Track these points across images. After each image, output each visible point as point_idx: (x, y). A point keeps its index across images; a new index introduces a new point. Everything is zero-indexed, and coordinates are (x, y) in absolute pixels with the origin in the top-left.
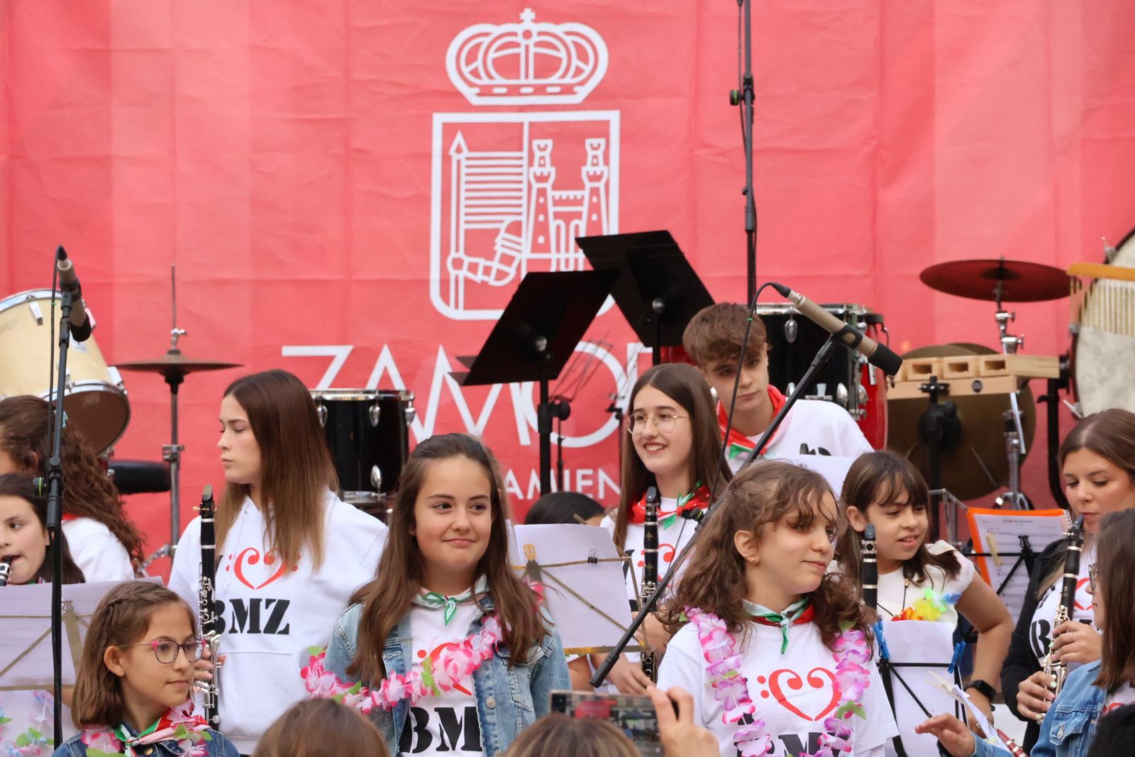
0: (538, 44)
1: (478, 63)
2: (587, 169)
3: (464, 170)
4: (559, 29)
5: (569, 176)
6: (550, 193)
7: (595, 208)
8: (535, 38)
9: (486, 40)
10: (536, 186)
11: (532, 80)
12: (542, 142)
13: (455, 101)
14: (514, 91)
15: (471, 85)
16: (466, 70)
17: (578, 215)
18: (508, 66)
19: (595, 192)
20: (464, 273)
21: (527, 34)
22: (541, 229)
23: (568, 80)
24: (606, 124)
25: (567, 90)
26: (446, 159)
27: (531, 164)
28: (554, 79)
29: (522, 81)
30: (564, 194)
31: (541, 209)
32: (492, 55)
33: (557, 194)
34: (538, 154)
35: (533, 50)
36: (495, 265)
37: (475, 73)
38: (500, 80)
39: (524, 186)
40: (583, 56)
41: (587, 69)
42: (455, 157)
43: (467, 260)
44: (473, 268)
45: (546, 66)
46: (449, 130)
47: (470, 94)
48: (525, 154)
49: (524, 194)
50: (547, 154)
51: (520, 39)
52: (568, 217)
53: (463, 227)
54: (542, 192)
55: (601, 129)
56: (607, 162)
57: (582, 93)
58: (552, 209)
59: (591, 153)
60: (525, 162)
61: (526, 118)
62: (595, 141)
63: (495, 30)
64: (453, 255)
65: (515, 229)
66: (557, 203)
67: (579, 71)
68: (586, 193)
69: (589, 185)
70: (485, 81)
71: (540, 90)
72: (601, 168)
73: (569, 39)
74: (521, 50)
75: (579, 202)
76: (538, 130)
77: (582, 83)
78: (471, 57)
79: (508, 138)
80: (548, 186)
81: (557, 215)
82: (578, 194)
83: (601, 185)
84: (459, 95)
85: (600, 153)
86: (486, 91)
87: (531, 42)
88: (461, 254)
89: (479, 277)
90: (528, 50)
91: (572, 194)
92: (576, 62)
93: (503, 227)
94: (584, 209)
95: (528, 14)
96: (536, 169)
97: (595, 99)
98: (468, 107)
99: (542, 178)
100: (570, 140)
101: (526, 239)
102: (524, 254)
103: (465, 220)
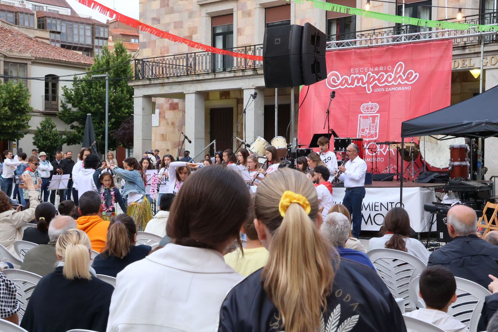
2: (376, 121)
3: (362, 122)
4: (373, 104)
5: (373, 122)
13: (361, 113)
14: (368, 112)
18: (367, 109)
19: (376, 124)
20: (361, 134)
21: (370, 105)
22: (370, 128)
25: (374, 111)
26: (360, 120)
29: (369, 110)
31: (370, 126)
32: (366, 107)
34: (370, 119)
36: (365, 133)
37: (364, 110)
39: (368, 123)
40: (376, 107)
41: (376, 109)
44: (362, 133)
45: (372, 108)
46: (360, 117)
47: (363, 112)
52: (373, 127)
54: (370, 124)
55: (377, 116)
57: (376, 112)
62: (377, 118)
63: (366, 104)
64: (360, 132)
65: (367, 128)
66: (372, 125)
71: (371, 111)
75: (374, 125)
76: (370, 116)
78: (363, 108)
79: (367, 117)
86: (365, 112)
89: (363, 135)
90: (370, 106)
95: (370, 102)
97: (377, 112)
98: (363, 114)
99: (370, 122)
100: (374, 117)
101: (368, 130)
102: (368, 132)
103: (361, 128)
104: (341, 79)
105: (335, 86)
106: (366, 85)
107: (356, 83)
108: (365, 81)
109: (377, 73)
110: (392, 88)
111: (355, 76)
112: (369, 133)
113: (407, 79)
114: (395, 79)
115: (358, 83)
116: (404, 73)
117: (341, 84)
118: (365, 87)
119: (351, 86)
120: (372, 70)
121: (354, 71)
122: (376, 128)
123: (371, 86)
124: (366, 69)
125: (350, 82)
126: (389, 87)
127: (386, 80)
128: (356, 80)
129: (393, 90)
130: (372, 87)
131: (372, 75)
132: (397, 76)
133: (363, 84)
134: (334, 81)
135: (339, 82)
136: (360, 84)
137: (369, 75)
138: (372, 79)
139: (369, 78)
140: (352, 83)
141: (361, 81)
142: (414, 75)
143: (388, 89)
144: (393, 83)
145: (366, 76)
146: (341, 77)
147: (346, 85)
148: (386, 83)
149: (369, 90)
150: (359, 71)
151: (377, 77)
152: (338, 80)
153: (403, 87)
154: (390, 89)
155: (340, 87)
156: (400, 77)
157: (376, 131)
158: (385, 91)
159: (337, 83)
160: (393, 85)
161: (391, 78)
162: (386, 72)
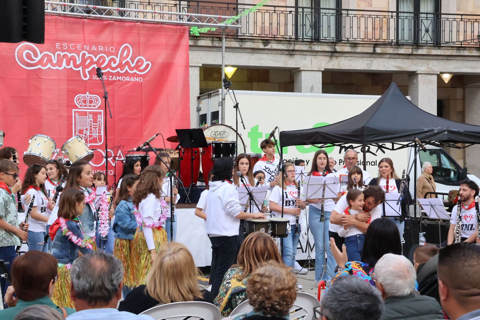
0: (89, 98)
1: (80, 101)
2: (98, 120)
3: (78, 119)
4: (93, 96)
5: (95, 121)
6: (92, 124)
7: (100, 126)
8: (89, 97)
9: (81, 97)
10: (90, 122)
11: (88, 104)
12: (91, 115)
13: (76, 107)
14: (86, 106)
15: (79, 104)
16: (78, 102)
17: (97, 128)
18: (85, 102)
19: (99, 124)
21: (88, 96)
22: (91, 130)
23: (95, 104)
24: (101, 112)
25: (95, 106)
26: (75, 117)
27: (89, 119)
28: (92, 104)
29: (87, 104)
30: (95, 124)
31: (91, 126)
32: (82, 100)
33: (93, 124)
34: (90, 117)
35: (89, 99)
36: (84, 136)
37: (79, 102)
38: (83, 104)
39: (88, 122)
40: (97, 100)
41: (98, 103)
42: (76, 117)
43: (79, 135)
45: (91, 102)
46: (75, 112)
47: (78, 106)
48: (88, 117)
49: (88, 124)
50: (91, 117)
51: (86, 97)
52: (95, 128)
53: (78, 129)
54: (91, 123)
55: (100, 113)
56: (101, 119)
57: (97, 107)
58: (93, 126)
59: (99, 117)
60: (88, 118)
61: (88, 111)
62: (99, 115)
63: (83, 95)
64: (76, 134)
65: (87, 129)
67: (96, 103)
68: (98, 124)
69: (98, 122)
70: (81, 104)
71: (90, 106)
72: (100, 120)
73: (94, 97)
74: (87, 99)
76: (90, 113)
77: (97, 105)
78: (79, 100)
79: (85, 114)
80: (92, 122)
81: (94, 128)
82: (97, 124)
83: (100, 122)
84: (77, 106)
85: (100, 117)
86: (81, 106)
87: (88, 98)
88: (78, 134)
90: (88, 99)
91: (96, 124)
92: (96, 101)
93: (85, 129)
94: (98, 127)
95: (88, 93)
96: (90, 120)
97: (99, 108)
98: (78, 108)
99: (91, 121)
100: (95, 115)
101: (88, 131)
102: (88, 134)
103: (78, 128)
104: (40, 56)
105: (32, 65)
106: (80, 69)
107: (64, 64)
108: (78, 62)
109: (95, 54)
110: (118, 77)
111: (62, 54)
112: (90, 136)
113: (137, 67)
114: (121, 66)
115: (68, 64)
116: (132, 60)
117: (40, 62)
118: (79, 71)
119: (57, 67)
120: (88, 49)
121: (61, 46)
122: (100, 130)
123: (87, 70)
124: (79, 46)
125: (55, 61)
126: (112, 74)
127: (109, 65)
128: (65, 61)
129: (119, 80)
130: (88, 72)
131: (87, 55)
132: (124, 62)
133: (76, 66)
134: (29, 56)
135: (37, 59)
136: (71, 66)
137: (84, 54)
138: (88, 61)
139: (84, 60)
140: (59, 63)
141: (72, 62)
142: (145, 63)
143: (112, 78)
144: (118, 70)
145: (79, 56)
146: (41, 53)
147: (49, 65)
148: (108, 69)
149: (85, 76)
150: (69, 47)
151: (95, 60)
152: (36, 56)
153: (132, 78)
154: (114, 78)
155: (39, 66)
156: (127, 63)
157: (100, 133)
158: (108, 80)
159: (34, 60)
160: (118, 74)
161: (115, 63)
162: (109, 54)
